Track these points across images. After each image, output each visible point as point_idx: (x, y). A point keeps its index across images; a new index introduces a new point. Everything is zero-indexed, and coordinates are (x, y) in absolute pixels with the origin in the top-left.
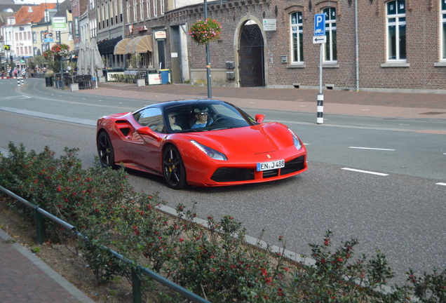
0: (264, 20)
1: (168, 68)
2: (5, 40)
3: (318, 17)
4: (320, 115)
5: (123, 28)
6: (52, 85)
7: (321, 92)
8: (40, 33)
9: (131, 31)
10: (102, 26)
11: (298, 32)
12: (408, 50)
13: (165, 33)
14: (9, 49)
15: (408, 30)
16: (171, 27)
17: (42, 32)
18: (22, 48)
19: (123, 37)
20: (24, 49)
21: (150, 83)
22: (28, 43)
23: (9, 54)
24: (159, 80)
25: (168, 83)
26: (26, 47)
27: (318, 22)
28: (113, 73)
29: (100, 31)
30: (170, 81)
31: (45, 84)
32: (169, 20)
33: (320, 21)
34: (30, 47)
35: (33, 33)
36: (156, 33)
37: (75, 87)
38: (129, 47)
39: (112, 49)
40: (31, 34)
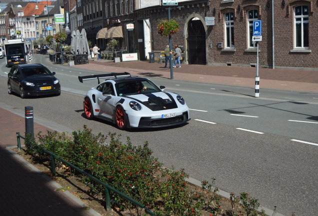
0: (206, 18)
2: (17, 26)
3: (256, 23)
4: (257, 91)
5: (102, 21)
7: (258, 75)
8: (41, 22)
9: (108, 23)
10: (87, 19)
11: (230, 26)
12: (310, 41)
13: (133, 25)
14: (20, 34)
15: (310, 26)
16: (138, 21)
17: (42, 22)
18: (28, 32)
19: (102, 27)
20: (30, 33)
21: (124, 60)
22: (33, 29)
23: (20, 37)
24: (130, 58)
26: (31, 32)
27: (256, 26)
29: (85, 22)
32: (137, 16)
33: (257, 26)
34: (34, 32)
35: (37, 22)
36: (127, 25)
37: (72, 63)
38: (107, 34)
39: (95, 35)
40: (35, 23)
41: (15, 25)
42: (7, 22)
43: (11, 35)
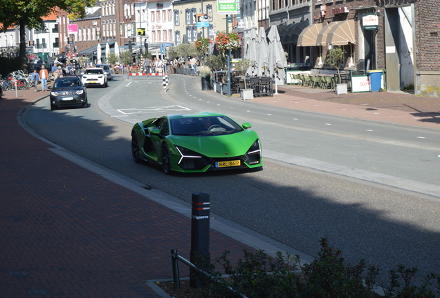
1: (379, 68)
2: (137, 20)
5: (311, 9)
6: (211, 88)
8: (184, 12)
10: (277, 5)
13: (377, 17)
14: (144, 34)
16: (387, 9)
17: (187, 11)
18: (159, 31)
19: (311, 21)
20: (162, 32)
21: (354, 90)
22: (169, 25)
23: (143, 40)
24: (368, 86)
25: (381, 90)
26: (165, 31)
28: (296, 73)
29: (274, 12)
30: (382, 87)
31: (199, 85)
34: (170, 30)
35: (176, 12)
36: (364, 18)
37: (248, 94)
38: (320, 37)
39: (295, 37)
40: (173, 13)
41: (133, 17)
42: (120, 10)
43: (126, 37)
